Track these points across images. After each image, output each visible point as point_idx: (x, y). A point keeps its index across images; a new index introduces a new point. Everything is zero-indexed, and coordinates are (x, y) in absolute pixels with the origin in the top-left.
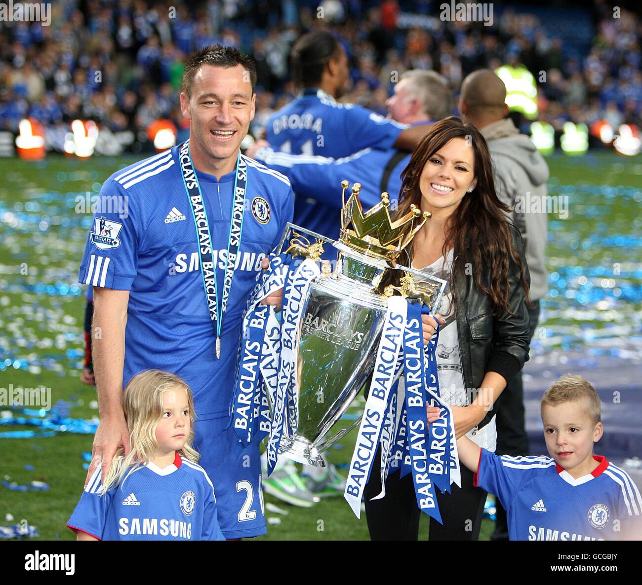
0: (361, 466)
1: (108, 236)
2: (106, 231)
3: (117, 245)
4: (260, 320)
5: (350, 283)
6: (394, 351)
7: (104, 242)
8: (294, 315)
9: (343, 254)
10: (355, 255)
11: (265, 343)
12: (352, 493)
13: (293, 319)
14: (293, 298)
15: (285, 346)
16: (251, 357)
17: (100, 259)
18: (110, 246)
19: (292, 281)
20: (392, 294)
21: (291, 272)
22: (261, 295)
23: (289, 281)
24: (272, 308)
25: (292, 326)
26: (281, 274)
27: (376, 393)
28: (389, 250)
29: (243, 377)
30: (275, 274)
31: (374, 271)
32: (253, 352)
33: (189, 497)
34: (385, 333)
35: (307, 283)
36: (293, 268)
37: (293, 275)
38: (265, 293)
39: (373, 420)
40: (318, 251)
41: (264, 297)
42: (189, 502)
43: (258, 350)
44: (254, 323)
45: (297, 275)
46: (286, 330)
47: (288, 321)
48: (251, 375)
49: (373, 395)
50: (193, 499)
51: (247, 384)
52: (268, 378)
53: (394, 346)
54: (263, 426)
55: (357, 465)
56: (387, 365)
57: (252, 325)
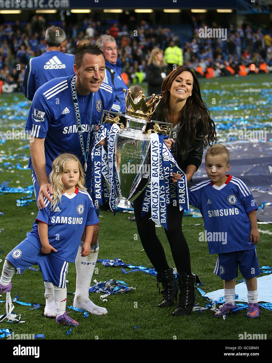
0: (155, 206)
1: (39, 117)
2: (39, 115)
3: (43, 120)
4: (98, 152)
5: (134, 131)
6: (157, 156)
7: (38, 119)
8: (112, 148)
9: (129, 120)
10: (134, 119)
11: (102, 161)
12: (155, 218)
13: (111, 150)
14: (110, 141)
15: (109, 161)
16: (97, 168)
17: (36, 126)
18: (41, 121)
19: (109, 134)
20: (151, 133)
21: (108, 130)
22: (97, 142)
23: (108, 134)
24: (102, 146)
25: (111, 153)
26: (104, 132)
27: (154, 175)
28: (147, 115)
29: (96, 177)
30: (102, 133)
31: (142, 125)
32: (98, 166)
33: (81, 207)
34: (152, 150)
35: (115, 134)
36: (109, 129)
37: (109, 131)
38: (99, 141)
39: (155, 186)
40: (118, 120)
41: (98, 143)
42: (81, 209)
43: (100, 165)
44: (96, 154)
45: (111, 131)
46: (109, 155)
47: (110, 151)
48: (99, 176)
49: (153, 176)
50: (83, 208)
51: (98, 180)
52: (105, 175)
53: (157, 154)
54: (106, 195)
55: (154, 206)
56: (156, 163)
57: (95, 155)
